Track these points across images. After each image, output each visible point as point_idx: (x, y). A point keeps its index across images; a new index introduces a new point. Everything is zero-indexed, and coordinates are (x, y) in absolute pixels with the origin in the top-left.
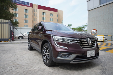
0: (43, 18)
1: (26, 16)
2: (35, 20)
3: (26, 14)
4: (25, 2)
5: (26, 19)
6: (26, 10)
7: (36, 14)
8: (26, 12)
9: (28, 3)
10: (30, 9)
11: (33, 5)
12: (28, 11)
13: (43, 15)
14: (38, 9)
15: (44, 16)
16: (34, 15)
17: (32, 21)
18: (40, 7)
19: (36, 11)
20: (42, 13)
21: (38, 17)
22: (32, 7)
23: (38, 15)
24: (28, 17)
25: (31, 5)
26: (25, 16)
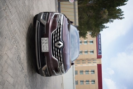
0: (88, 71)
2: (83, 62)
3: (89, 52)
4: (101, 50)
5: (83, 52)
6: (93, 52)
7: (91, 63)
8: (91, 52)
9: (101, 53)
10: (95, 55)
11: (100, 59)
12: (92, 53)
13: (91, 71)
14: (97, 64)
15: (90, 73)
16: (89, 60)
17: (82, 58)
18: (99, 67)
19: (95, 62)
20: (93, 69)
21: (88, 65)
22: (97, 58)
23: (90, 65)
24: (86, 54)
25: (99, 57)
26: (86, 51)
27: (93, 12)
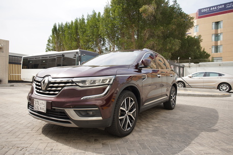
1: (217, 36)
3: (216, 31)
5: (216, 43)
27: (145, 30)
